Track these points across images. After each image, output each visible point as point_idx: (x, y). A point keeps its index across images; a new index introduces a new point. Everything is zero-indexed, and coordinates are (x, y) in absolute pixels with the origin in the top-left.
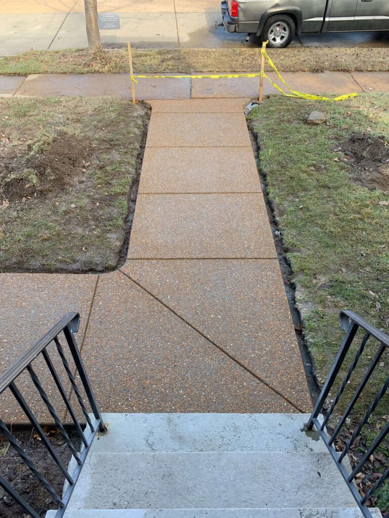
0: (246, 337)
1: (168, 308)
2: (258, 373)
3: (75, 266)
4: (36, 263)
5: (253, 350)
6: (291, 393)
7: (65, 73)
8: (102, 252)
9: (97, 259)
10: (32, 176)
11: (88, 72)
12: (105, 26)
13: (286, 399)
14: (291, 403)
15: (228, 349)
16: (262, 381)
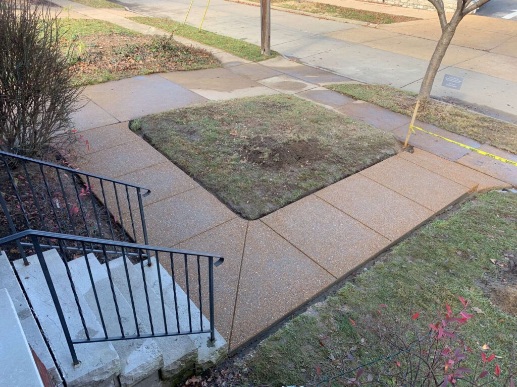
0: (257, 294)
1: (243, 252)
2: (238, 310)
3: (235, 207)
4: (223, 194)
5: (252, 301)
6: (238, 331)
7: (383, 107)
8: (254, 208)
9: (248, 210)
10: (267, 153)
11: (400, 112)
12: (447, 85)
13: (231, 331)
14: (231, 335)
15: (241, 290)
16: (234, 315)
